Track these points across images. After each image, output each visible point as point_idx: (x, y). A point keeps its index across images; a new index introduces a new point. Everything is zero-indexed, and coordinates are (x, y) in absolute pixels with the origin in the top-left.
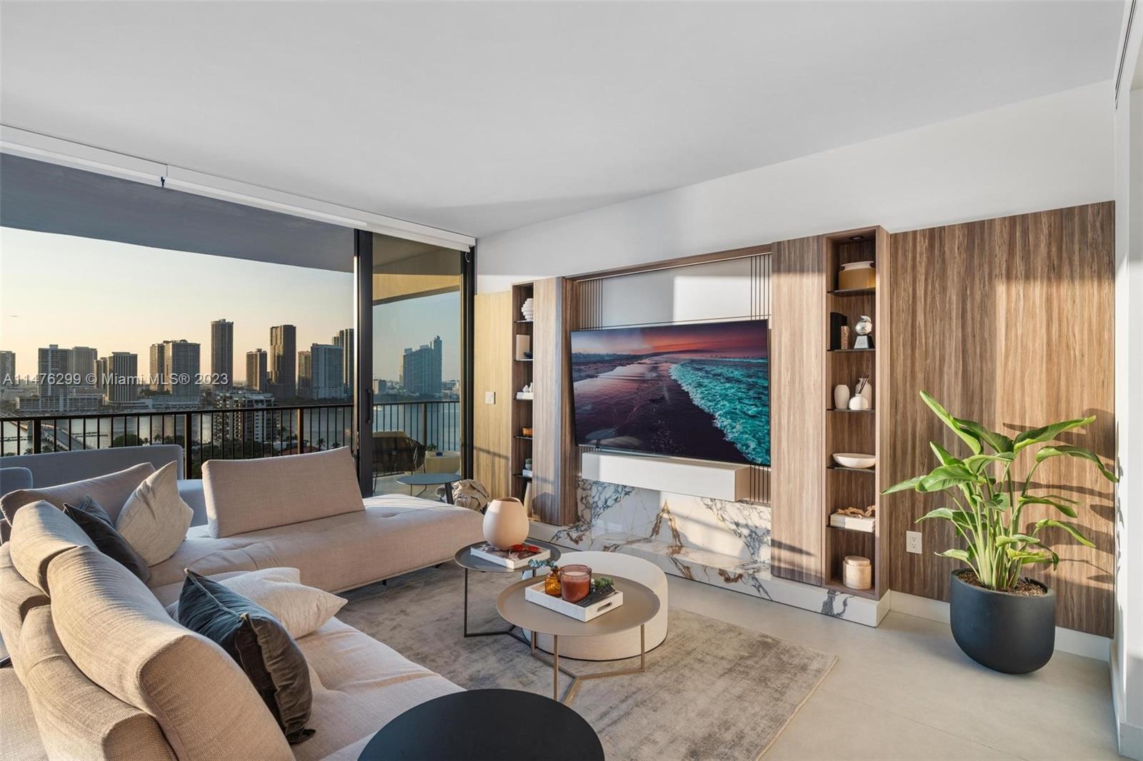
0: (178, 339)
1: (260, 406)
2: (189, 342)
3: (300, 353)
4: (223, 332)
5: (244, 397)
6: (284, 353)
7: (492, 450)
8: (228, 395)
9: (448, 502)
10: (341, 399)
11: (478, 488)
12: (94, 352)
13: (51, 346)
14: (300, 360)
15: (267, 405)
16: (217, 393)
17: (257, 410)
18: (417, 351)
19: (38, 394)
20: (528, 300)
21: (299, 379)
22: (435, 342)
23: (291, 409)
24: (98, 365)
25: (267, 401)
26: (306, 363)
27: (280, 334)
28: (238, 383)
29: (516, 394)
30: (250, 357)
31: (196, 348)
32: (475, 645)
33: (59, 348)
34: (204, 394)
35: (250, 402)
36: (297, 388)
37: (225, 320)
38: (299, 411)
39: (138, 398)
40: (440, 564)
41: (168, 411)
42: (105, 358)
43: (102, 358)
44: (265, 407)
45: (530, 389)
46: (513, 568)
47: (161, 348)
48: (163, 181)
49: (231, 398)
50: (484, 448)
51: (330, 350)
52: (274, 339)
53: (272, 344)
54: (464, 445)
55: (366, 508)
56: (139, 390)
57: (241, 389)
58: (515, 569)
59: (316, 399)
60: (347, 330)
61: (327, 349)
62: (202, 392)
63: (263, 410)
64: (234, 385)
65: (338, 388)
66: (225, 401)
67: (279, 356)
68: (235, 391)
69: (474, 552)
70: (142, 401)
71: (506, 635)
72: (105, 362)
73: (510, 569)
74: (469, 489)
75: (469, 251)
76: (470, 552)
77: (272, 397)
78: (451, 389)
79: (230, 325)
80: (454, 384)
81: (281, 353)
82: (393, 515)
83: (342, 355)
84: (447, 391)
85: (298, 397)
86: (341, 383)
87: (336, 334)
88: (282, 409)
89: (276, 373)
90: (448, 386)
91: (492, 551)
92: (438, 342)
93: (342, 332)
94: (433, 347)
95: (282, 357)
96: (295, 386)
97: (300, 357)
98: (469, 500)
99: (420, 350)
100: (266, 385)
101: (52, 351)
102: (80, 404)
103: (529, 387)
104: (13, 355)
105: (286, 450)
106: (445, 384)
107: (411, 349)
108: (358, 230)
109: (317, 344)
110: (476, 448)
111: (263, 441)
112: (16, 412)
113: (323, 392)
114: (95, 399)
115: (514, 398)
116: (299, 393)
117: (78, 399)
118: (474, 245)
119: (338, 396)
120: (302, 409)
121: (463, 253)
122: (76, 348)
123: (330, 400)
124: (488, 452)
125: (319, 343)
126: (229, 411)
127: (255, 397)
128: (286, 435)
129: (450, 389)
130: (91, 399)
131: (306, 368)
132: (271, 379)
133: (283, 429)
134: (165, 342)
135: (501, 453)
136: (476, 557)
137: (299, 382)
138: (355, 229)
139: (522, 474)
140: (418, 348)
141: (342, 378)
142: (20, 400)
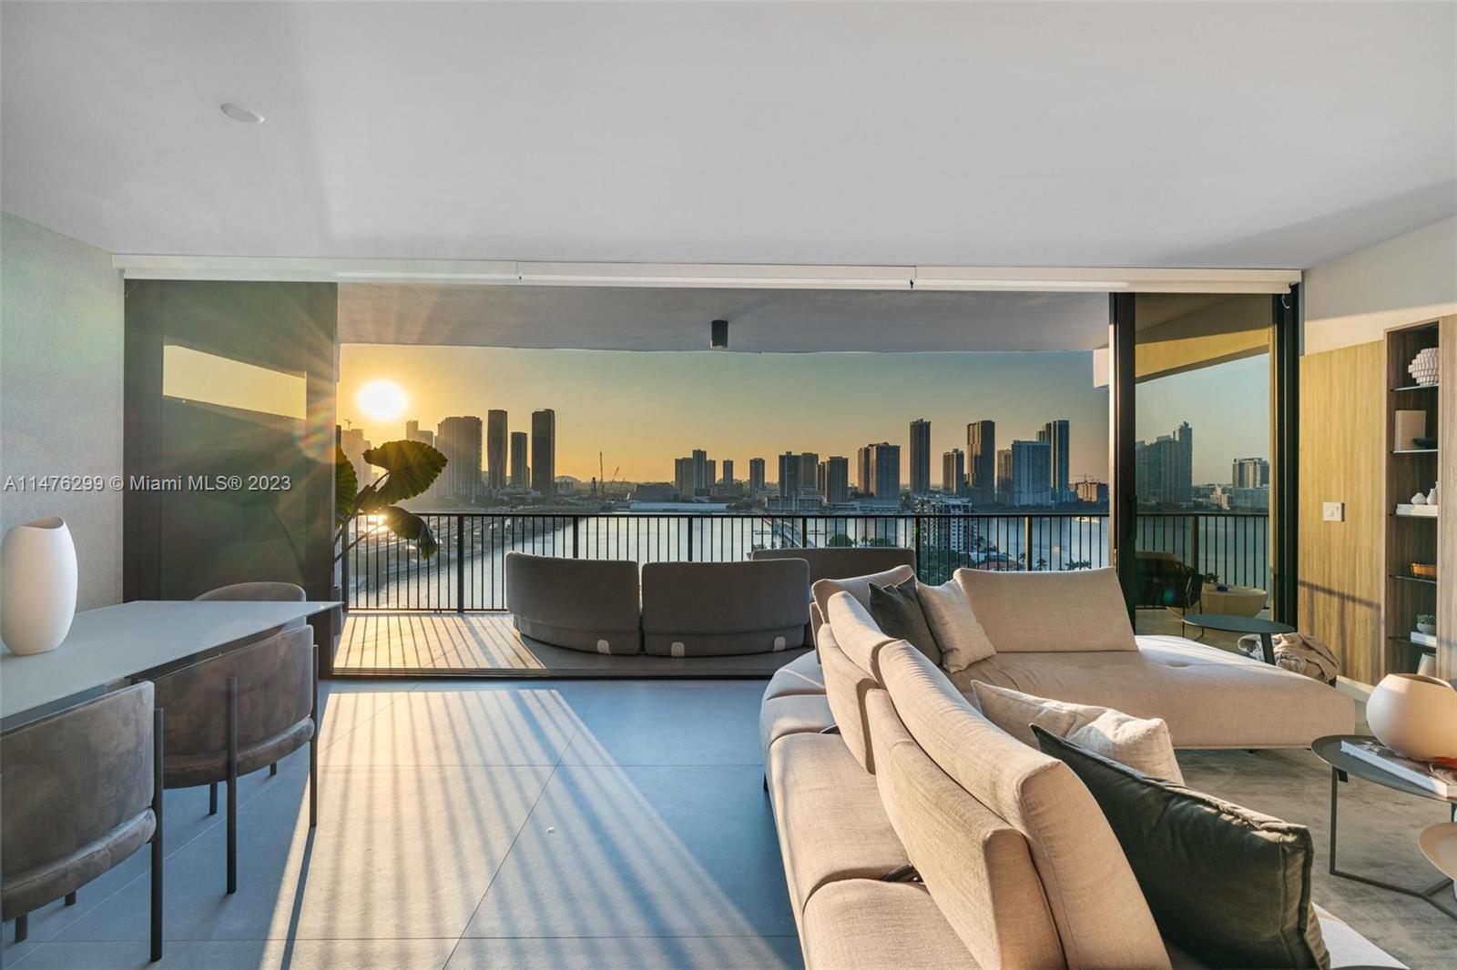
0: (881, 442)
1: (957, 512)
2: (891, 444)
3: (999, 452)
4: (921, 432)
5: (941, 502)
6: (982, 451)
7: (1335, 588)
8: (925, 499)
9: (1266, 661)
10: (1047, 507)
11: (1318, 648)
12: (817, 456)
13: (787, 452)
14: (999, 460)
15: (965, 511)
16: (915, 496)
17: (954, 517)
18: (1151, 445)
19: (779, 494)
20: (1423, 351)
21: (998, 482)
22: (1181, 430)
23: (988, 516)
24: (819, 470)
25: (964, 506)
26: (1006, 463)
27: (977, 431)
28: (934, 487)
29: (1396, 507)
30: (947, 458)
31: (896, 449)
32: (1357, 894)
33: (792, 454)
34: (904, 498)
35: (947, 506)
36: (996, 492)
37: (922, 420)
38: (1027, 519)
39: (849, 500)
40: (1256, 750)
41: (873, 514)
42: (824, 463)
43: (821, 463)
44: (962, 513)
45: (1429, 500)
46: (1446, 795)
47: (867, 451)
48: (912, 283)
49: (928, 502)
50: (1320, 584)
51: (1034, 447)
52: (971, 437)
53: (969, 444)
54: (1279, 577)
55: (1140, 648)
56: (849, 492)
57: (938, 492)
58: (1448, 798)
59: (1017, 506)
60: (1055, 422)
61: (1031, 447)
62: (901, 495)
63: (959, 517)
64: (931, 488)
65: (1044, 493)
66: (922, 505)
67: (976, 456)
68: (932, 495)
69: (1346, 747)
70: (852, 503)
71: (1421, 900)
72: (824, 466)
73: (1442, 796)
74: (1300, 647)
75: (1289, 291)
76: (1340, 747)
77: (969, 502)
78: (1209, 498)
79: (928, 425)
80: (1213, 490)
81: (979, 453)
82: (1185, 665)
83: (1049, 453)
84: (1200, 500)
85: (997, 503)
86: (1047, 488)
87: (1041, 427)
88: (978, 516)
89: (973, 475)
90: (1202, 492)
91: (1388, 754)
92: (1186, 431)
93: (1048, 426)
94: (1177, 439)
95: (980, 457)
96: (994, 491)
97: (999, 457)
98: (1302, 664)
99: (1157, 443)
100: (963, 489)
101: (788, 457)
103: (1426, 495)
104: (763, 461)
105: (983, 562)
106: (1198, 490)
107: (1144, 442)
108: (1115, 294)
109: (1019, 442)
110: (1304, 584)
111: (959, 551)
112: (766, 510)
113: (1026, 498)
115: (1392, 514)
116: (998, 498)
118: (1299, 280)
119: (1044, 502)
120: (1030, 517)
121: (1277, 297)
122: (804, 454)
123: (1034, 507)
124: (1330, 592)
125: (1021, 440)
126: (926, 516)
127: (952, 502)
128: (983, 546)
129: (1207, 496)
130: (814, 500)
131: (1006, 469)
132: (968, 483)
133: (980, 539)
134: (870, 445)
135: (1357, 595)
136: (1354, 757)
137: (998, 485)
138: (1110, 294)
139: (1408, 638)
140: (1155, 441)
141: (1048, 480)
142: (768, 500)
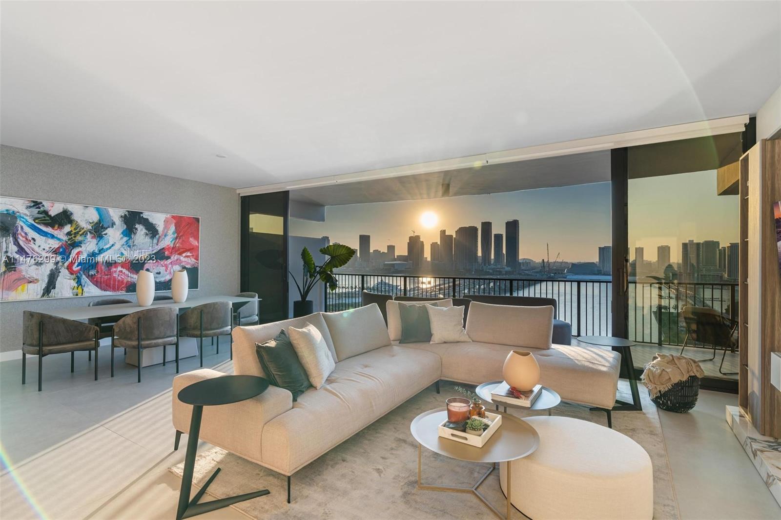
12: (718, 243)
13: (689, 241)
19: (682, 271)
24: (720, 253)
33: (694, 242)
42: (725, 248)
43: (722, 248)
48: (487, 162)
72: (725, 251)
75: (744, 129)
101: (690, 244)
102: (707, 279)
104: (669, 248)
114: (717, 275)
117: (706, 275)
118: (749, 122)
122: (706, 242)
130: (715, 275)
138: (611, 150)
142: (672, 275)
